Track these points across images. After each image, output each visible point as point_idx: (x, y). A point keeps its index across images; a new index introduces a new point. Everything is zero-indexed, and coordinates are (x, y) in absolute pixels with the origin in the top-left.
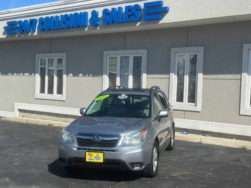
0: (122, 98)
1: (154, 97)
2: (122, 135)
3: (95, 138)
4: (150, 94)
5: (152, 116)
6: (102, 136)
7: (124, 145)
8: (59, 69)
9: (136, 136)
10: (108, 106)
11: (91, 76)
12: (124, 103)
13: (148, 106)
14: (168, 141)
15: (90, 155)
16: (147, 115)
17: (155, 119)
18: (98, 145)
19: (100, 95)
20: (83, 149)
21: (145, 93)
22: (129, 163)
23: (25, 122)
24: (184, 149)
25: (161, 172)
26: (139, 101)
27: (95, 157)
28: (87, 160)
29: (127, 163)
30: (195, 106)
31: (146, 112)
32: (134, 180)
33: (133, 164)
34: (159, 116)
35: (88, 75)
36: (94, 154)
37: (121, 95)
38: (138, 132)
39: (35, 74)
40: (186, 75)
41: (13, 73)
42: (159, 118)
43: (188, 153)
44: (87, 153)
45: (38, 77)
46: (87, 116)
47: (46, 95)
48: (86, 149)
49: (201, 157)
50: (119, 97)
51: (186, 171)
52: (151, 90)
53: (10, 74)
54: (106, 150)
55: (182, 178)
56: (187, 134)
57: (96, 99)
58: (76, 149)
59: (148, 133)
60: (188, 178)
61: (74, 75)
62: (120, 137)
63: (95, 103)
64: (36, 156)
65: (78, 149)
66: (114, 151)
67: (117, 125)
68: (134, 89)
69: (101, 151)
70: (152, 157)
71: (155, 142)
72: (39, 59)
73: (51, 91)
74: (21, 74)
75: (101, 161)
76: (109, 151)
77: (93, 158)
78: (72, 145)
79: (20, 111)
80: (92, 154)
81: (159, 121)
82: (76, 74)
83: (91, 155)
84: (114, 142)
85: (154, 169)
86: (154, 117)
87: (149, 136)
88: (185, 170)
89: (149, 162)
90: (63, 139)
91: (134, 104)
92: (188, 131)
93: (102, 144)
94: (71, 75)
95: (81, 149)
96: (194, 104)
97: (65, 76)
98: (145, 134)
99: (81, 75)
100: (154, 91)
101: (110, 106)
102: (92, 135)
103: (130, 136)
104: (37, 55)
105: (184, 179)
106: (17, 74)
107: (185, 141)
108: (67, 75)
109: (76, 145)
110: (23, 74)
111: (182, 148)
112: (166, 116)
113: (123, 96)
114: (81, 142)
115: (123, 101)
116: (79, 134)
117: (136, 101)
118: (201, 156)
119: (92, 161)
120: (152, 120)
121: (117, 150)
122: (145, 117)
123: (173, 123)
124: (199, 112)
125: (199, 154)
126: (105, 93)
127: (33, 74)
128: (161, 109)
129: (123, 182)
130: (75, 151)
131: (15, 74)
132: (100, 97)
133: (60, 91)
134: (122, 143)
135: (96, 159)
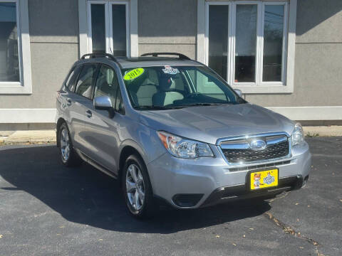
15: (257, 177)
27: (265, 179)
28: (253, 187)
44: (252, 175)
48: (245, 169)
54: (277, 164)
62: (289, 137)
65: (231, 170)
66: (288, 162)
77: (262, 181)
83: (259, 176)
115: (171, 78)
119: (261, 187)
121: (294, 160)
135: (267, 183)
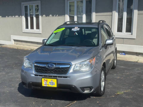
0: (75, 30)
1: (101, 29)
2: (73, 63)
3: (50, 66)
4: (98, 26)
5: (100, 44)
6: (55, 64)
7: (75, 72)
8: (36, 14)
9: (85, 63)
10: (66, 37)
11: (57, 16)
12: (77, 34)
13: (97, 36)
14: (113, 62)
15: (45, 81)
16: (96, 44)
17: (103, 47)
18: (52, 72)
19: (58, 28)
20: (40, 76)
21: (94, 25)
22: (80, 88)
23: (16, 48)
24: (124, 67)
25: (108, 90)
26: (90, 32)
27: (50, 83)
28: (43, 85)
29: (78, 88)
30: (131, 35)
31: (95, 41)
32: (85, 99)
33: (83, 89)
34: (105, 44)
35: (56, 16)
36: (49, 80)
37: (74, 28)
38: (87, 60)
39: (22, 16)
40: (125, 12)
41: (8, 16)
42: (106, 46)
43: (128, 71)
44: (43, 79)
45: (24, 18)
46: (47, 46)
47: (29, 30)
48: (42, 76)
49: (139, 75)
50: (73, 30)
51: (129, 88)
52: (99, 23)
53: (7, 17)
54: (59, 77)
55: (126, 97)
56: (125, 55)
57: (55, 32)
58: (34, 75)
59: (97, 59)
60: (131, 97)
61: (46, 16)
62: (71, 65)
63: (54, 34)
64: (13, 75)
65: (35, 75)
66: (66, 77)
67: (72, 52)
68: (87, 23)
69: (55, 77)
70: (100, 79)
71: (103, 67)
72: (24, 6)
73: (32, 27)
74: (14, 17)
75: (55, 86)
76: (61, 77)
77: (48, 83)
78: (30, 72)
79: (15, 40)
80: (47, 80)
81: (106, 48)
82: (47, 15)
84: (66, 69)
85: (102, 90)
86: (101, 45)
87: (97, 61)
88: (127, 87)
89: (98, 85)
90: (24, 66)
91: (86, 34)
92: (125, 53)
93: (55, 71)
94: (44, 16)
95: (37, 75)
96: (130, 33)
97: (40, 17)
98: (94, 61)
99: (51, 15)
100: (101, 24)
101: (67, 36)
102: (47, 63)
103: (80, 64)
104: (22, 3)
105: (128, 98)
106: (11, 16)
107: (124, 61)
108: (42, 16)
109: (34, 72)
110: (15, 16)
111: (122, 67)
112: (112, 44)
113: (76, 29)
114: (38, 69)
115: (76, 33)
116: (36, 63)
117: (87, 32)
118: (138, 73)
119: (48, 86)
120: (100, 48)
121: (69, 77)
122: (94, 45)
123: (116, 48)
124: (134, 39)
125: (137, 72)
126: (61, 27)
127: (21, 16)
128: (107, 38)
129: (76, 101)
130: (33, 77)
131: (10, 17)
132: (57, 30)
133: (38, 27)
134: (73, 70)
135: (51, 84)
